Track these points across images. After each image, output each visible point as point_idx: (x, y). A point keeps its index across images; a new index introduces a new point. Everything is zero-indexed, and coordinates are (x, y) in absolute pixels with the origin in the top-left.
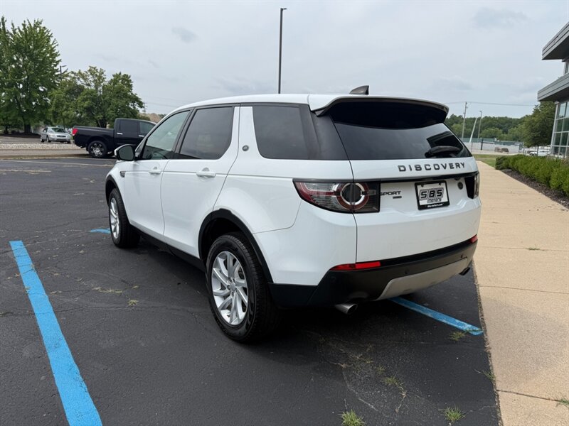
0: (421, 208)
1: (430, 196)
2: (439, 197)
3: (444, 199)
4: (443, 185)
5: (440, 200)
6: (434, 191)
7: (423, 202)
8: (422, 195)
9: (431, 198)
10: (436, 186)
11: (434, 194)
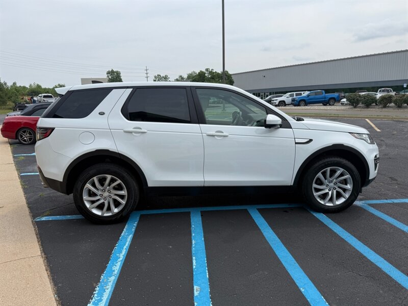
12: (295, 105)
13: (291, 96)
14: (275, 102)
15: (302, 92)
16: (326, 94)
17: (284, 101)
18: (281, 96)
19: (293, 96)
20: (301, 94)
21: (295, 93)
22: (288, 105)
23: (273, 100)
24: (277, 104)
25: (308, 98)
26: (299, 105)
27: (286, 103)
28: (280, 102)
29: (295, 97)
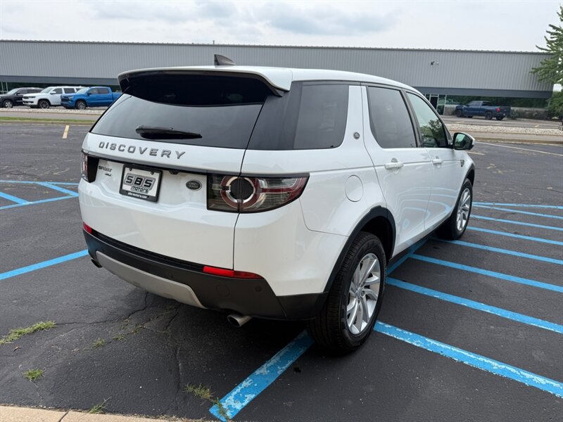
0: (123, 192)
1: (135, 183)
2: (146, 188)
3: (153, 193)
4: (156, 176)
5: (147, 191)
6: (142, 179)
7: (126, 187)
8: (128, 179)
9: (136, 186)
10: (145, 174)
11: (140, 182)
12: (68, 107)
13: (59, 91)
14: (30, 100)
15: (75, 88)
16: (114, 93)
17: (47, 100)
18: (39, 91)
19: (61, 93)
20: (73, 91)
21: (63, 88)
22: (55, 106)
23: (27, 98)
24: (36, 103)
25: (88, 98)
26: (76, 107)
27: (52, 103)
28: (40, 100)
29: (64, 94)
